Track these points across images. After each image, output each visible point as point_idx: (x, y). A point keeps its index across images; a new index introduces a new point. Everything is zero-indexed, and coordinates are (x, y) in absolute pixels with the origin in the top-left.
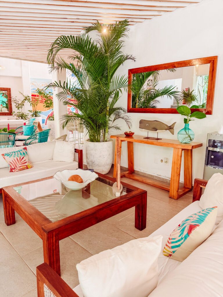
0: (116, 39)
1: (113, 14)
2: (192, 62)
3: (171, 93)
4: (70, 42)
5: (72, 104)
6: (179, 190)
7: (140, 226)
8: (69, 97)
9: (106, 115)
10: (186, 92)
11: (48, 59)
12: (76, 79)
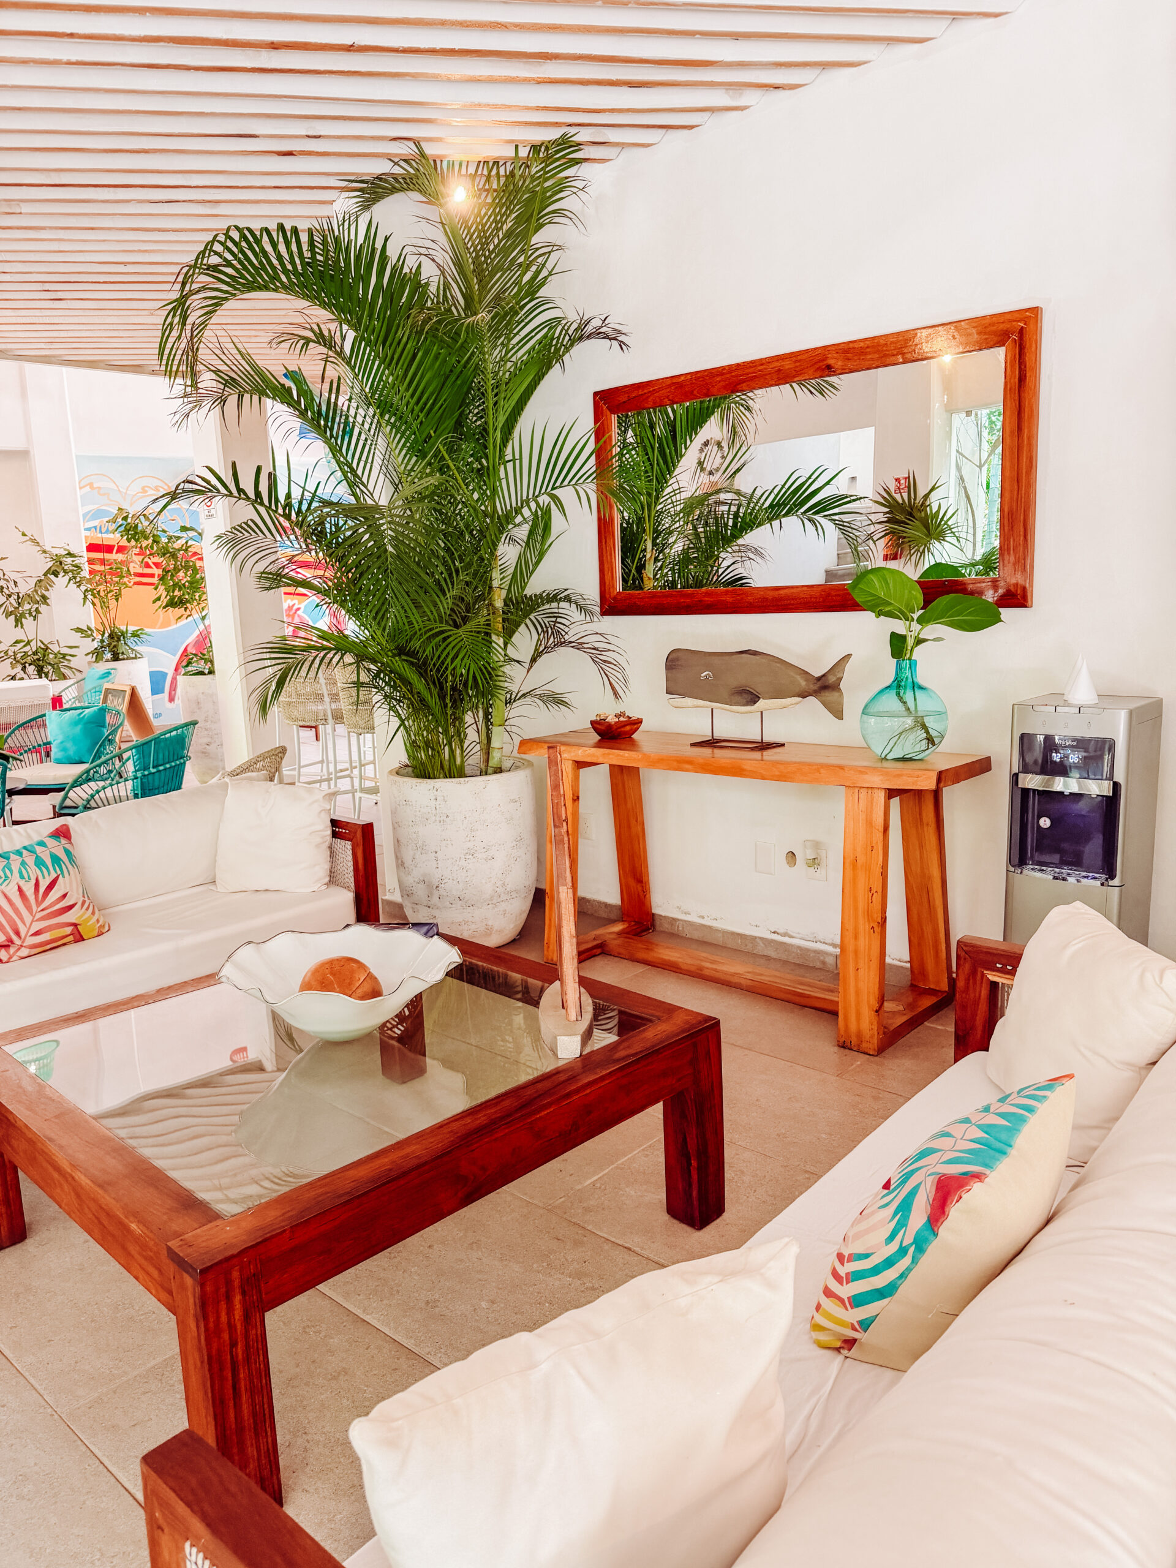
0: (518, 235)
1: (495, 107)
2: (917, 340)
3: (822, 507)
4: (279, 257)
5: (304, 584)
6: (889, 1006)
7: (695, 1203)
8: (289, 547)
9: (488, 634)
10: (898, 497)
11: (167, 352)
12: (319, 449)
